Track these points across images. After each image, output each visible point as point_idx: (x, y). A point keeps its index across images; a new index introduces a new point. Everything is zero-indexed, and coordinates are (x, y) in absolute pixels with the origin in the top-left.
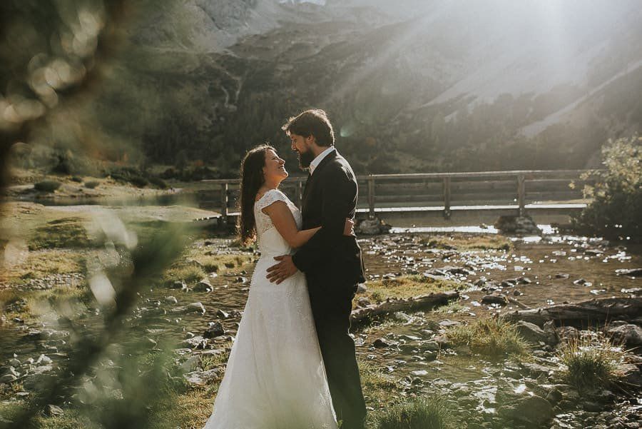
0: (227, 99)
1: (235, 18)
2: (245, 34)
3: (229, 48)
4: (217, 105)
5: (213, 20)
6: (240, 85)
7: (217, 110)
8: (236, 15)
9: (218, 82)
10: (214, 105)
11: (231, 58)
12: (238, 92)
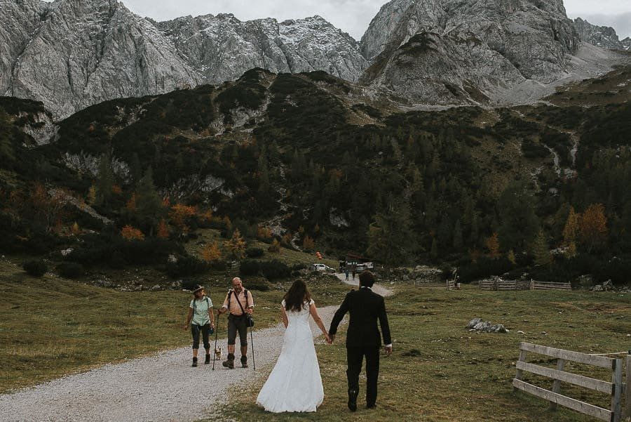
0: (556, 160)
1: (550, 61)
2: (567, 82)
3: (546, 99)
4: (539, 171)
5: (517, 66)
6: (576, 140)
7: (541, 178)
8: (550, 56)
9: (536, 139)
10: (534, 171)
11: (551, 108)
12: (574, 151)
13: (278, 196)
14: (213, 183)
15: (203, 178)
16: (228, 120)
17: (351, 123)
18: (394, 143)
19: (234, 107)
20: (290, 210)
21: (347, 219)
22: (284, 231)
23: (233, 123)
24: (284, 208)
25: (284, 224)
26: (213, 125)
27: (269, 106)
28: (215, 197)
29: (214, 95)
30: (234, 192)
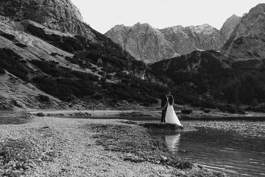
13: (207, 87)
14: (191, 84)
15: (189, 83)
16: (191, 66)
17: (223, 67)
18: (234, 74)
19: (192, 62)
20: (210, 91)
21: (224, 93)
22: (210, 95)
23: (192, 67)
24: (209, 90)
25: (210, 94)
26: (187, 68)
27: (201, 62)
28: (192, 87)
29: (186, 59)
30: (197, 86)
